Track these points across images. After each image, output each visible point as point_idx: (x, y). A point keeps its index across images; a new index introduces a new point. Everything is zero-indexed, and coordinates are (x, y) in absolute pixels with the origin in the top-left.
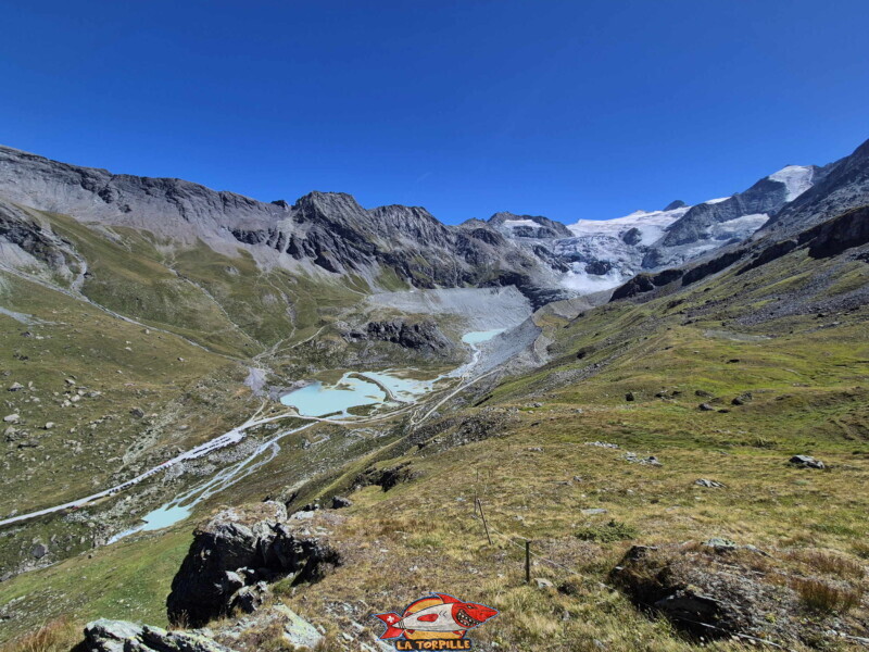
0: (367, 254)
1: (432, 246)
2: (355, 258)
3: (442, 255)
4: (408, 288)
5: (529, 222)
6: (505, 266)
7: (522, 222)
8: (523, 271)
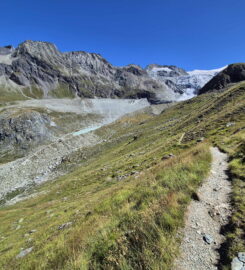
0: (53, 76)
1: (99, 75)
2: (43, 78)
3: (104, 80)
4: (74, 97)
5: (166, 69)
6: (143, 87)
7: (162, 69)
8: (153, 90)
